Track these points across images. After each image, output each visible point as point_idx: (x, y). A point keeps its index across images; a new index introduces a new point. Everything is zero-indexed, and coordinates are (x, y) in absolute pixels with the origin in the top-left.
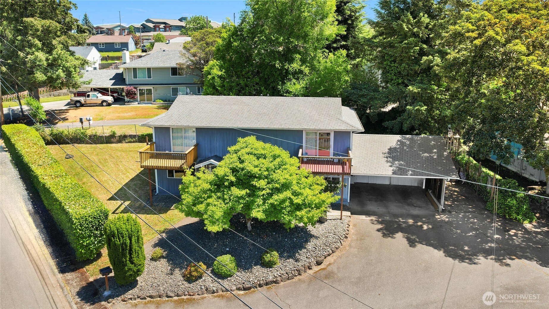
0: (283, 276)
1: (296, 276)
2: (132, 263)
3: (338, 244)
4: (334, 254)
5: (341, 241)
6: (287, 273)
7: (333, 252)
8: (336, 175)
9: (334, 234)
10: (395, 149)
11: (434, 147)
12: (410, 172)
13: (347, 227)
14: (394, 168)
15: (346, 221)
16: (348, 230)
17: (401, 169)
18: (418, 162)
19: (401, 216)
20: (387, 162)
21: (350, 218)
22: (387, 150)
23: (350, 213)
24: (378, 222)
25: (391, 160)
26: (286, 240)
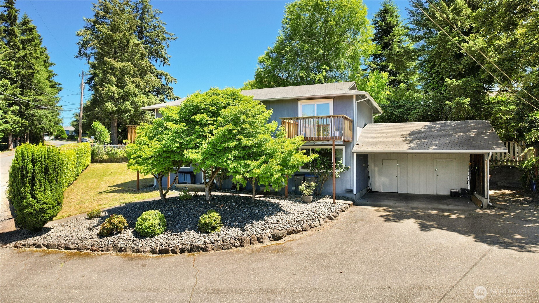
0: (216, 244)
1: (236, 247)
2: (34, 197)
3: (314, 222)
4: (305, 232)
5: (321, 220)
6: (223, 241)
7: (303, 230)
8: (325, 141)
9: (314, 212)
10: (420, 132)
11: (474, 128)
12: (434, 147)
13: (339, 211)
14: (412, 145)
15: (340, 206)
16: (337, 213)
17: (421, 146)
18: (447, 140)
19: (423, 209)
20: (405, 140)
21: (350, 207)
22: (408, 133)
23: (351, 203)
24: (386, 211)
25: (411, 139)
26: (245, 210)
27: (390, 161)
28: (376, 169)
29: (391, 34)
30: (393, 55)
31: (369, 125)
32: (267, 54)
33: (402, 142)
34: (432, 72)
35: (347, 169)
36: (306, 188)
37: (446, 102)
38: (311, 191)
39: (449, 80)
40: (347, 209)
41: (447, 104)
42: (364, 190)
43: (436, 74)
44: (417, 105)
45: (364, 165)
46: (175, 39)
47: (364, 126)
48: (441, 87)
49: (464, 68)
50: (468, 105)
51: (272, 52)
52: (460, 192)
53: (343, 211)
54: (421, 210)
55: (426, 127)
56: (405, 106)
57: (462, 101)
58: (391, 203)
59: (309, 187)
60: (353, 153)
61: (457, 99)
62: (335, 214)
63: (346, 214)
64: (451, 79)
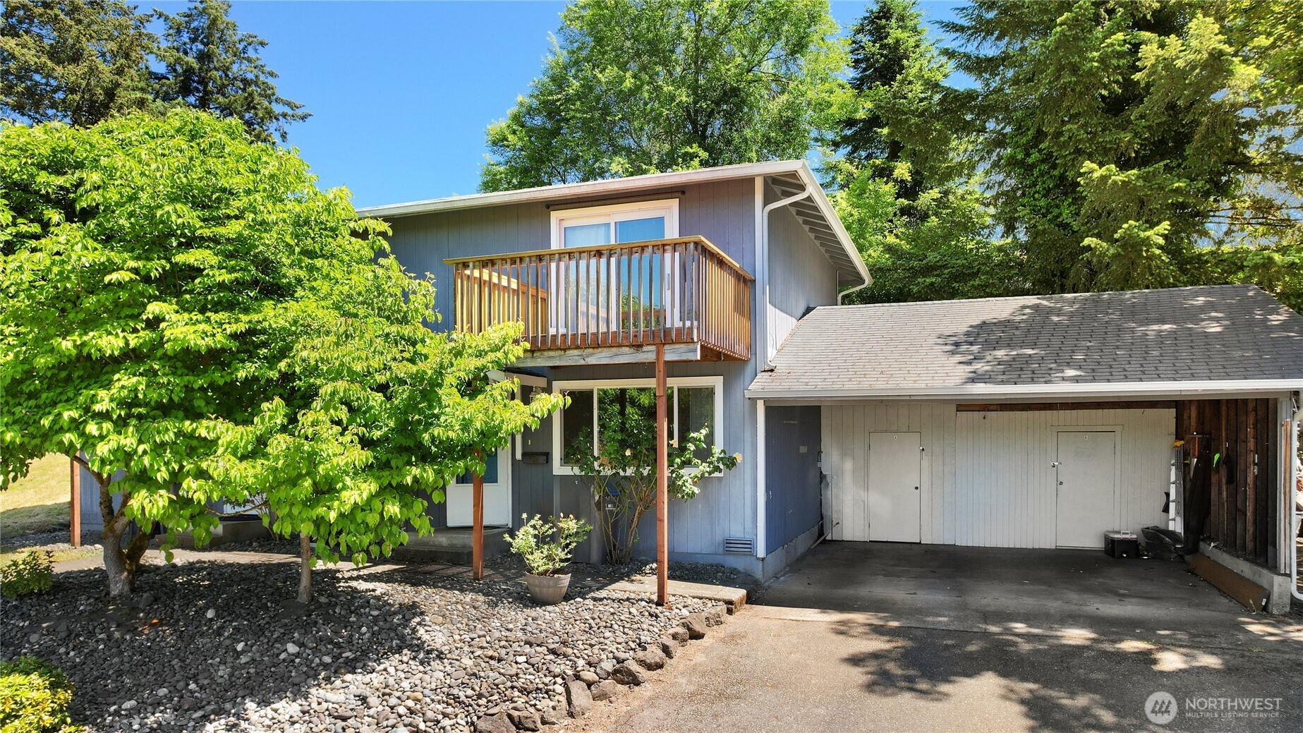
5: (577, 688)
8: (626, 350)
9: (553, 652)
10: (1006, 324)
11: (1211, 306)
12: (1070, 373)
13: (675, 637)
14: (980, 367)
15: (685, 612)
16: (666, 650)
17: (1016, 370)
18: (1118, 347)
19: (1027, 618)
20: (953, 353)
21: (730, 612)
22: (964, 328)
23: (737, 594)
24: (878, 630)
25: (975, 348)
26: (240, 647)
27: (896, 436)
28: (848, 465)
29: (899, 77)
30: (905, 114)
31: (820, 311)
32: (516, 118)
33: (943, 359)
34: (1030, 161)
35: (730, 463)
36: (541, 540)
37: (1087, 241)
38: (563, 556)
39: (1095, 166)
40: (719, 623)
41: (1089, 248)
42: (802, 537)
43: (1045, 167)
44: (983, 264)
45: (803, 449)
46: (303, 118)
47: (804, 315)
48: (1058, 206)
49: (1137, 140)
50: (1160, 247)
51: (530, 111)
52: (1142, 541)
53: (697, 636)
54: (1020, 627)
55: (1028, 311)
56: (945, 267)
57: (1142, 235)
58: (899, 592)
59: (553, 538)
60: (753, 401)
61: (1125, 226)
62: (654, 654)
63: (706, 651)
64: (1101, 165)
